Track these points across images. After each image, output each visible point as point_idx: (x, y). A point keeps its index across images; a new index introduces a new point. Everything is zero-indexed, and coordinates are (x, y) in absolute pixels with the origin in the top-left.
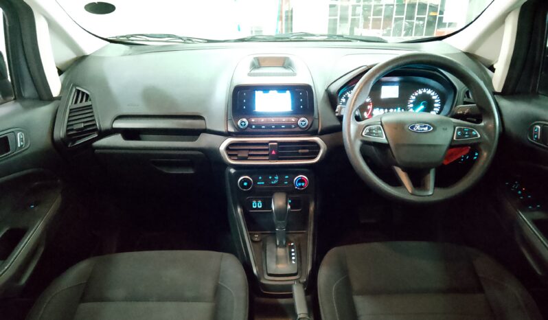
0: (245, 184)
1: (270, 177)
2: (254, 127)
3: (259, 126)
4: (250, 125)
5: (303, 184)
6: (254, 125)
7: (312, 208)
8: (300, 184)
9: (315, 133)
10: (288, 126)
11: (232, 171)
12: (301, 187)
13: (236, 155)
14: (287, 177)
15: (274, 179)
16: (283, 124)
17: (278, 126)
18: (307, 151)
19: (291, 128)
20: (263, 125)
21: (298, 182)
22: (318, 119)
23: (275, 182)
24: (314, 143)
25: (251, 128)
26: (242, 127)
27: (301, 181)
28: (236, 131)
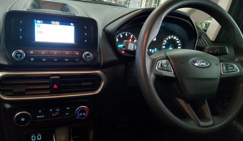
0: (23, 119)
1: (51, 110)
2: (32, 59)
3: (38, 59)
4: (28, 57)
5: (84, 114)
6: (32, 57)
7: (91, 136)
8: (81, 114)
9: (97, 67)
10: (72, 59)
11: (8, 106)
12: (83, 116)
13: (11, 90)
14: (68, 108)
15: (54, 111)
16: (67, 58)
17: (61, 59)
18: (90, 83)
19: (75, 61)
20: (44, 57)
21: (79, 113)
22: (100, 54)
23: (56, 114)
24: (97, 75)
25: (30, 60)
26: (17, 59)
27: (83, 111)
28: (11, 64)
